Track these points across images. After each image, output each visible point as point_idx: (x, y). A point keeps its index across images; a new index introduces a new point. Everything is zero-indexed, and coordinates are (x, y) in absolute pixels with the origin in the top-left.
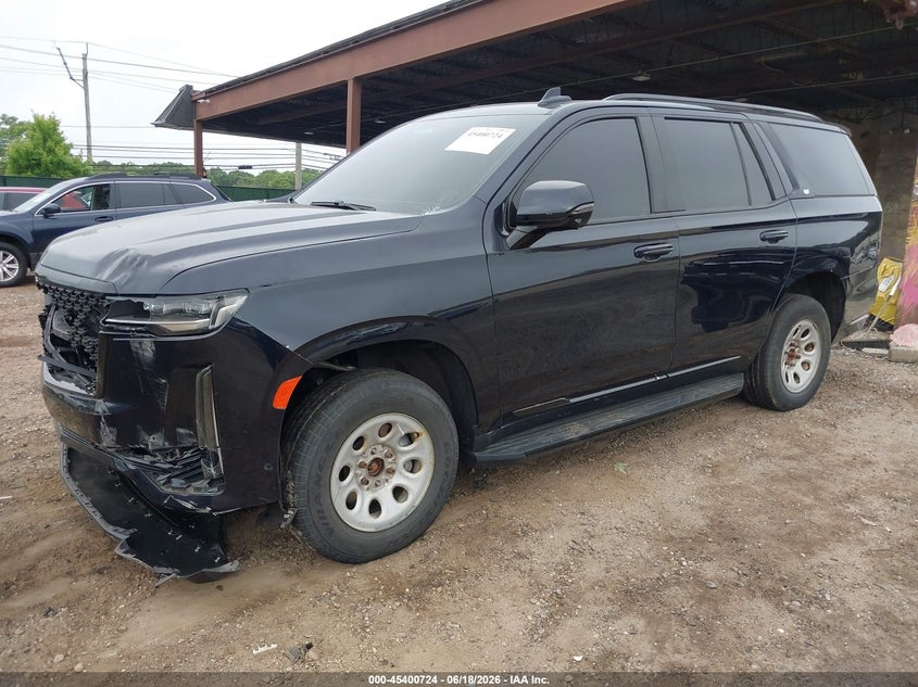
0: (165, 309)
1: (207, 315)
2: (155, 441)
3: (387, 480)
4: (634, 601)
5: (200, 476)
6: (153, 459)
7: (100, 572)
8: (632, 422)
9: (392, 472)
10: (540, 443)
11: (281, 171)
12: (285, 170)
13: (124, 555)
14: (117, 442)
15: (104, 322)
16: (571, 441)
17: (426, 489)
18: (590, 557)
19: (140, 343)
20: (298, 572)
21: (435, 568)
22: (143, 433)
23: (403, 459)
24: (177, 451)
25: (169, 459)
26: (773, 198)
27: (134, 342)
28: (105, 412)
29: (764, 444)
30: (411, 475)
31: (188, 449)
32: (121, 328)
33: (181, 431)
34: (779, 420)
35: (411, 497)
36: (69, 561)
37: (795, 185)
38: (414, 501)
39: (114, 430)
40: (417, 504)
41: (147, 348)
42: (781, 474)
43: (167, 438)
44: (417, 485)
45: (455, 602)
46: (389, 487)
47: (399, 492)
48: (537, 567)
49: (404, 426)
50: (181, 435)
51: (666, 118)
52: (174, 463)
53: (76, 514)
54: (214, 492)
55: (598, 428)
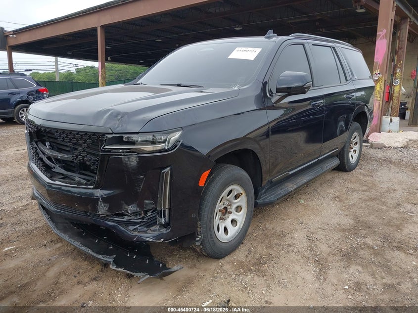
0: (139, 140)
1: (164, 142)
2: (131, 208)
3: (228, 217)
4: (350, 259)
5: (155, 224)
6: (129, 218)
7: (95, 279)
8: (310, 181)
9: (230, 213)
10: (280, 194)
11: (41, 72)
12: (44, 72)
13: (116, 269)
14: (108, 211)
15: (103, 148)
16: (292, 191)
17: (244, 220)
18: (318, 242)
19: (129, 158)
20: (195, 266)
21: (257, 256)
22: (125, 204)
23: (234, 206)
24: (142, 212)
25: (139, 217)
26: (347, 80)
27: (125, 158)
28: (102, 196)
29: (350, 186)
30: (238, 213)
31: (149, 210)
32: (116, 151)
33: (147, 202)
34: (349, 175)
35: (238, 224)
36: (75, 277)
37: (353, 75)
38: (240, 226)
39: (108, 205)
40: (241, 227)
41: (133, 161)
42: (367, 198)
43: (138, 206)
44: (241, 217)
45: (276, 270)
46: (229, 220)
47: (234, 222)
48: (300, 250)
49: (237, 190)
50: (147, 204)
51: (313, 45)
52: (143, 218)
53: (61, 251)
54: (164, 231)
55: (299, 185)
